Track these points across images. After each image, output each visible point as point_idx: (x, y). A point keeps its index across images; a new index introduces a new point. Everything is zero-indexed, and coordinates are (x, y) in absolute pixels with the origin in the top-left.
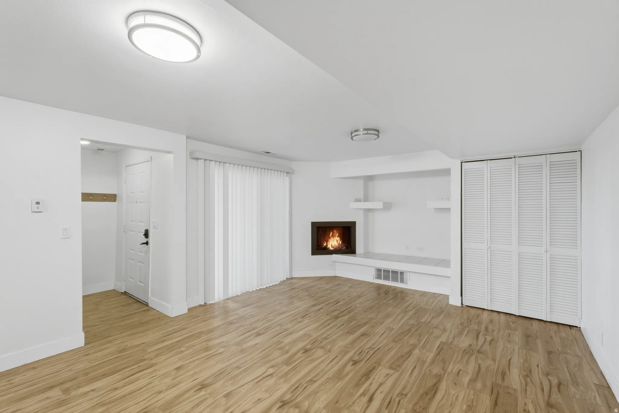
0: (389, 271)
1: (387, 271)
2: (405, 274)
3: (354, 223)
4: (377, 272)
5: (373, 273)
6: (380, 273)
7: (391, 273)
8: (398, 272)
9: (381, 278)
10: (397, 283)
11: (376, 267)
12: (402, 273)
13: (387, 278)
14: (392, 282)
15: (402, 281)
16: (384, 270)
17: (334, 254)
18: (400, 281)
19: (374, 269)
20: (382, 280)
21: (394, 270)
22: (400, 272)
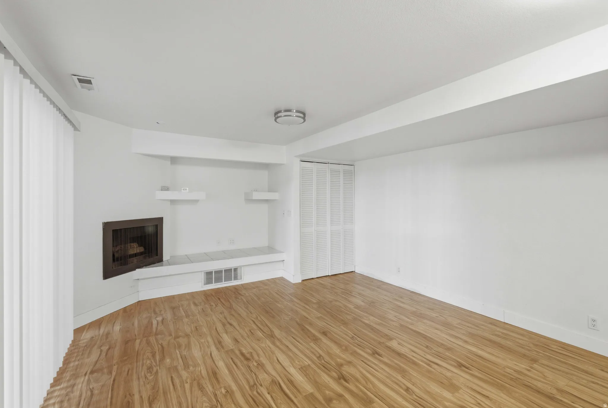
0: (221, 271)
1: (218, 272)
2: (239, 270)
3: (161, 220)
4: (206, 275)
5: (202, 277)
6: (209, 276)
7: (224, 272)
8: (232, 269)
9: (211, 282)
10: (231, 281)
11: (205, 271)
12: (236, 270)
13: (218, 280)
14: (224, 282)
15: (236, 278)
16: (215, 272)
17: (137, 268)
18: (234, 279)
19: (203, 273)
20: (214, 284)
21: (227, 269)
22: (234, 269)
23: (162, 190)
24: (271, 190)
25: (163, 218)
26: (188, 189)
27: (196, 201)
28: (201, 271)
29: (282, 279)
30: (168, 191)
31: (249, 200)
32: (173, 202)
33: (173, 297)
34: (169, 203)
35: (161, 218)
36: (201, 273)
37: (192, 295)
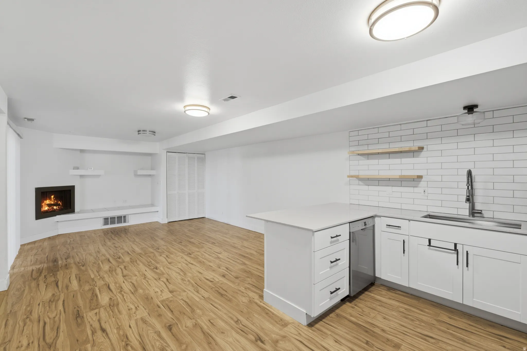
0: (115, 218)
1: (113, 218)
2: (126, 217)
3: (73, 187)
4: (104, 220)
5: (102, 221)
6: (106, 221)
7: (117, 218)
8: (122, 216)
9: (108, 224)
10: (122, 224)
11: (103, 217)
12: (125, 217)
13: (113, 222)
14: (117, 224)
15: (125, 221)
16: (110, 218)
17: (57, 215)
18: (124, 222)
19: (102, 218)
20: (109, 225)
21: (119, 216)
22: (124, 216)
23: (74, 169)
24: (152, 169)
25: (74, 186)
26: (93, 168)
27: (98, 176)
28: (101, 217)
29: (157, 222)
30: (78, 169)
31: (136, 175)
32: (81, 176)
33: (82, 232)
34: (79, 177)
35: (73, 186)
36: (100, 218)
37: (95, 231)
